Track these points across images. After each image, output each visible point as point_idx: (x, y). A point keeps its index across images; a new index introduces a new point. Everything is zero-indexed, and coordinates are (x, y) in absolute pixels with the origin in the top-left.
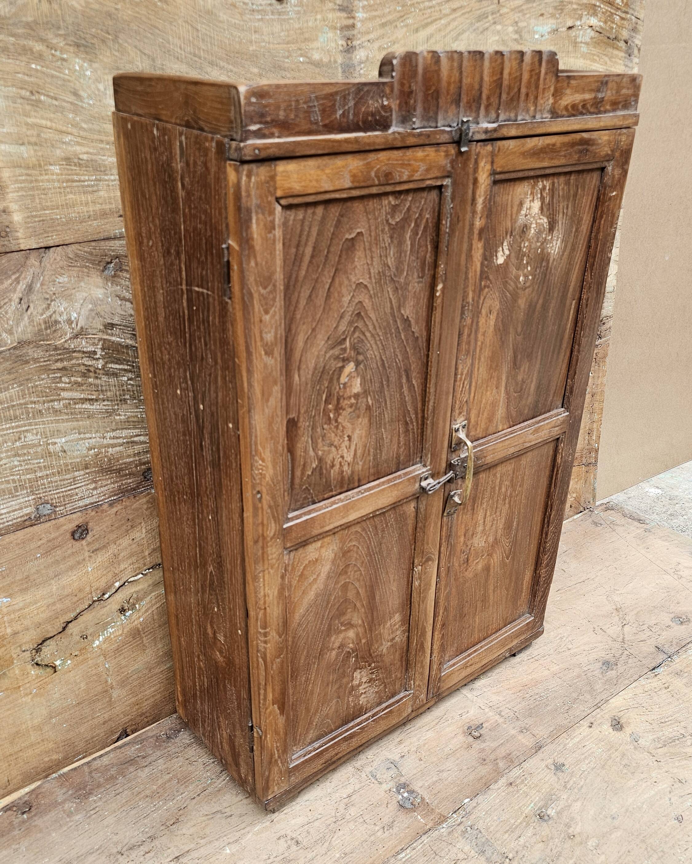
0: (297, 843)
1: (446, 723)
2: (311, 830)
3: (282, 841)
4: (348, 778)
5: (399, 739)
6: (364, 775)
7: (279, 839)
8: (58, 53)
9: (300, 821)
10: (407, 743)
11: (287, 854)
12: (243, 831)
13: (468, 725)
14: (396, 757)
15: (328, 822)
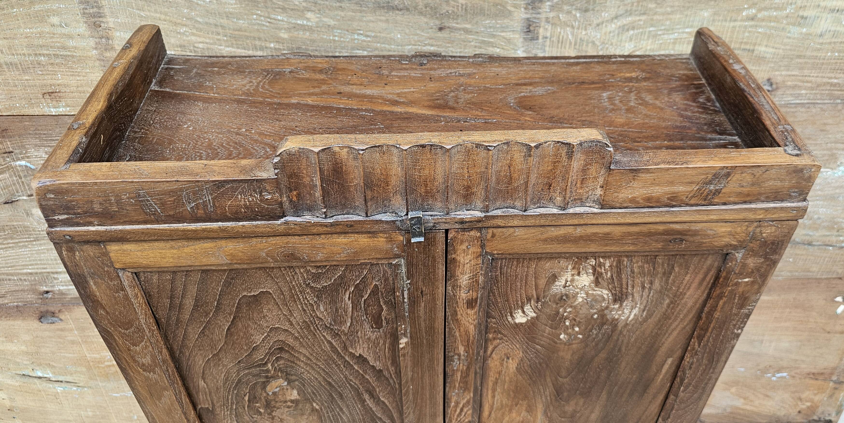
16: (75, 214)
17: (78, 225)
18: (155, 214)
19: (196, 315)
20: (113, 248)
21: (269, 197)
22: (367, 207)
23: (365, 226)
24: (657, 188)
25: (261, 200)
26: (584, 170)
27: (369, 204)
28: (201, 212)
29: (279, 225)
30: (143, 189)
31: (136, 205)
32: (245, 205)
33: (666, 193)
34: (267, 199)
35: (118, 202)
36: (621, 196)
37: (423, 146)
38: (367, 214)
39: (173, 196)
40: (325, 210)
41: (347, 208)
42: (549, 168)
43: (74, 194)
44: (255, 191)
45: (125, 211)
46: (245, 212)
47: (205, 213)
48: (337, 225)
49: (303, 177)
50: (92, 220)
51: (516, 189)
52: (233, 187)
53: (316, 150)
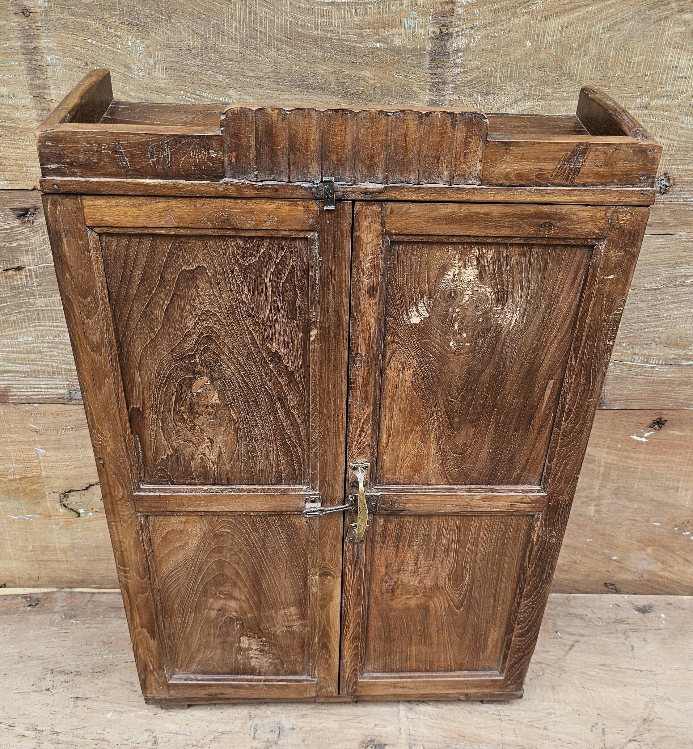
0: (155, 742)
1: (356, 725)
2: (173, 740)
3: (148, 733)
4: (237, 718)
5: (304, 712)
6: (249, 724)
7: (147, 730)
8: (113, 30)
9: (173, 727)
10: (307, 720)
11: (140, 746)
12: (131, 708)
13: (373, 738)
14: (287, 725)
15: (189, 742)
16: (64, 163)
17: (65, 174)
18: (125, 167)
19: (142, 290)
20: (88, 202)
21: (214, 155)
22: (290, 171)
23: (288, 191)
24: (526, 163)
25: (208, 158)
26: (466, 144)
27: (292, 168)
28: (161, 167)
29: (220, 185)
30: (119, 141)
31: (111, 157)
32: (195, 162)
33: (534, 170)
34: (213, 157)
35: (99, 154)
36: (497, 171)
37: (336, 111)
38: (289, 178)
39: (141, 149)
40: (256, 173)
41: (274, 173)
42: (438, 140)
43: (67, 142)
44: (204, 147)
45: (103, 163)
46: (194, 170)
47: (164, 168)
48: (265, 188)
49: (242, 138)
50: (76, 170)
51: (410, 162)
52: (187, 142)
53: (254, 109)
